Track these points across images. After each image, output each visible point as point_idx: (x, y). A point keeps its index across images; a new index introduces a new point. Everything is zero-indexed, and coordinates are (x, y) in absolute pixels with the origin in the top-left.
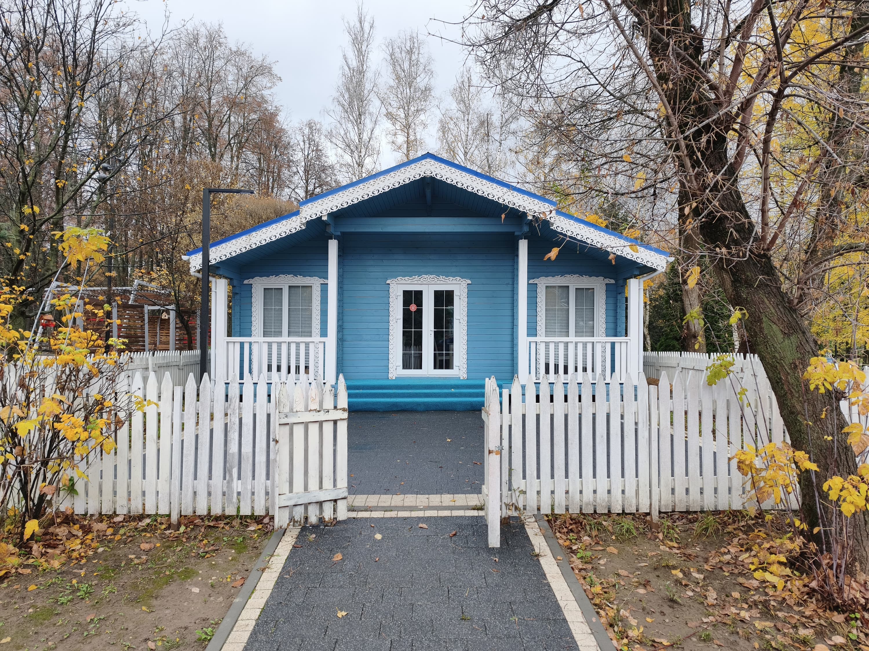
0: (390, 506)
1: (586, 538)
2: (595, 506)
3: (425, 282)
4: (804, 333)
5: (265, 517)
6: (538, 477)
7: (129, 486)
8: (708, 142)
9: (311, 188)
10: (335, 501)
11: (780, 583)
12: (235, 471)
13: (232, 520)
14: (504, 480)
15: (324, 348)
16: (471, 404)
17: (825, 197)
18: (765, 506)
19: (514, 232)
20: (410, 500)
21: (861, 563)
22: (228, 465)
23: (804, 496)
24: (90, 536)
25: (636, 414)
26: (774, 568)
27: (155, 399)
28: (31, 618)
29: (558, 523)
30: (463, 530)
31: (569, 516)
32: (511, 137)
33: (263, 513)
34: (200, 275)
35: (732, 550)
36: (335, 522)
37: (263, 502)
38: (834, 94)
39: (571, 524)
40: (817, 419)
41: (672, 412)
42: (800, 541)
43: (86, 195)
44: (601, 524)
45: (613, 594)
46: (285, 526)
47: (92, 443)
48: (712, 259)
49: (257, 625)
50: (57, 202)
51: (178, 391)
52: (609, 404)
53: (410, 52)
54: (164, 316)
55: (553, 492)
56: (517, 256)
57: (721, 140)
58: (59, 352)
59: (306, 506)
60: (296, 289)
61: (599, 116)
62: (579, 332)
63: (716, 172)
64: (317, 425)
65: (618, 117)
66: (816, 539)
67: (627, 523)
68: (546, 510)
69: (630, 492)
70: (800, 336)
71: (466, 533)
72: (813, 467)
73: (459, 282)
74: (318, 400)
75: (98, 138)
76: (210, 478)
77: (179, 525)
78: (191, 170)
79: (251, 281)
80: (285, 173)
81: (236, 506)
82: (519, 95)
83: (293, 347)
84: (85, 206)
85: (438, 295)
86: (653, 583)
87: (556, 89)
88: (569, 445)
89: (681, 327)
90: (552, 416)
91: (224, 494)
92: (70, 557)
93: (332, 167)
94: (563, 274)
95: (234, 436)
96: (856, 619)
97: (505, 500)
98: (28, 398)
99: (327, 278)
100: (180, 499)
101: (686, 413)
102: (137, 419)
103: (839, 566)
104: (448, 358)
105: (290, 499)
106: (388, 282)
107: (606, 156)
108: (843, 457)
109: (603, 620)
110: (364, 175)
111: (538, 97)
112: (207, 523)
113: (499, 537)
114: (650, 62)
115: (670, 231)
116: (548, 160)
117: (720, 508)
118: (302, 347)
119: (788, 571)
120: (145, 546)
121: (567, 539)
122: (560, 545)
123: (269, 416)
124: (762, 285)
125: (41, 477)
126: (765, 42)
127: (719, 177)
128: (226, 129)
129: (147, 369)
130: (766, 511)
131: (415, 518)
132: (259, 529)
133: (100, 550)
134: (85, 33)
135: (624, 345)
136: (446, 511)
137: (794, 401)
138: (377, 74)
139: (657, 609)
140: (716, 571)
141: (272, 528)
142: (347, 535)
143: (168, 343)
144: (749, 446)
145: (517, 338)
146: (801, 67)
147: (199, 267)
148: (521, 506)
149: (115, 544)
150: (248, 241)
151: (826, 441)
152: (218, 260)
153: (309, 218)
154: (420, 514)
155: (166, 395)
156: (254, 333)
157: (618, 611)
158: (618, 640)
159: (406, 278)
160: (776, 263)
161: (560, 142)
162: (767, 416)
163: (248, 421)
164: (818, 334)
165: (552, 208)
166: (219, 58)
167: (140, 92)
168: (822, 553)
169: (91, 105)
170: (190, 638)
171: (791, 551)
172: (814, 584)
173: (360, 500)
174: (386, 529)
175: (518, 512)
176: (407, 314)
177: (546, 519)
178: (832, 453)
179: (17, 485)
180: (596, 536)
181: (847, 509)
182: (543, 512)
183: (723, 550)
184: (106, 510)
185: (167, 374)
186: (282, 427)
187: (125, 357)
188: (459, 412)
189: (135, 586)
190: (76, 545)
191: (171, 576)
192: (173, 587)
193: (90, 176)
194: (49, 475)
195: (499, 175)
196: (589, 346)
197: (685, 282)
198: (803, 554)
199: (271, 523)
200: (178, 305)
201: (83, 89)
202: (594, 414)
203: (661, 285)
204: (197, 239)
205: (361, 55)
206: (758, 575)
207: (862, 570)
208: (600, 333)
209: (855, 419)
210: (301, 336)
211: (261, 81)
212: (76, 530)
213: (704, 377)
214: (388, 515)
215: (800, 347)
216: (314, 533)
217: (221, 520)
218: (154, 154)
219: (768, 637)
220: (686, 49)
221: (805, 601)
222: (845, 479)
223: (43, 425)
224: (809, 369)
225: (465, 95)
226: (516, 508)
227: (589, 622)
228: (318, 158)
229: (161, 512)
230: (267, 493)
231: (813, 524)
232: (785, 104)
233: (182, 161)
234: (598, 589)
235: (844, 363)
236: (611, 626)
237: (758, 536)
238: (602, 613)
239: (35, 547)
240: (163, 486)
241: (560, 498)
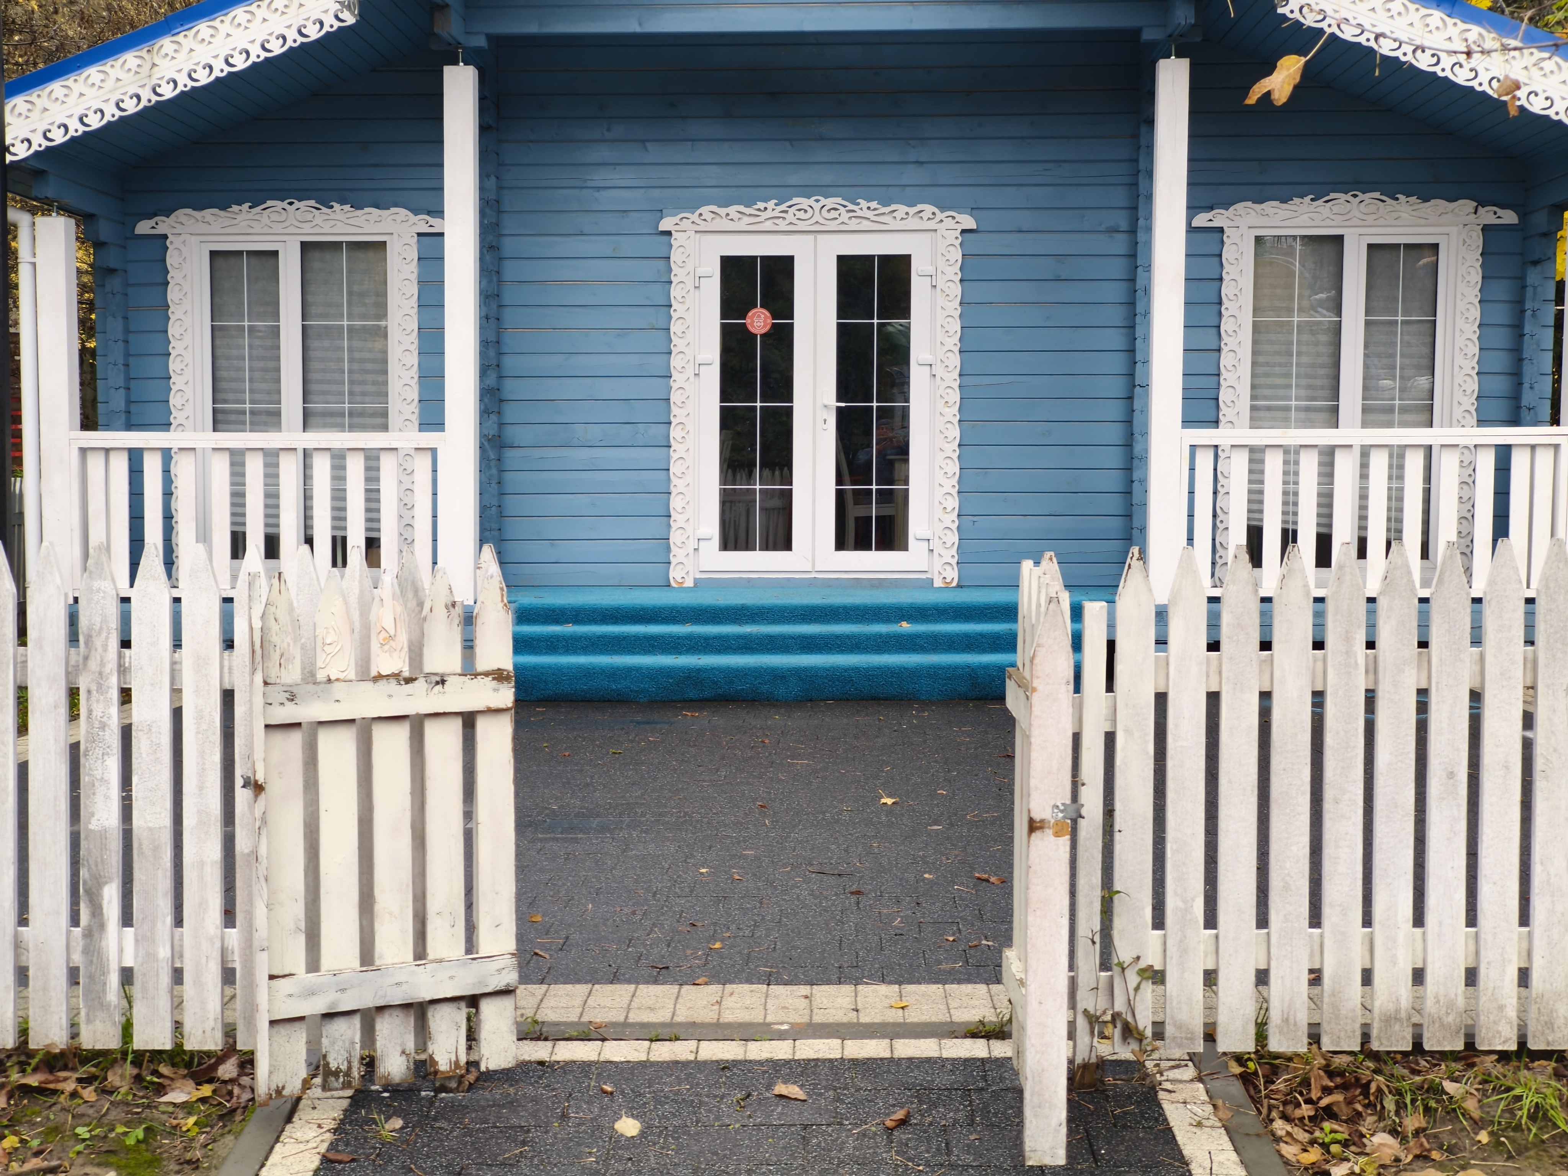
0: (671, 1025)
1: (1382, 1139)
2: (1417, 1026)
3: (802, 226)
5: (222, 1058)
6: (1211, 921)
10: (473, 1001)
12: (111, 895)
13: (106, 1070)
14: (1083, 931)
15: (435, 471)
16: (972, 673)
19: (1138, 31)
20: (743, 1001)
22: (84, 873)
29: (1280, 1085)
30: (934, 1105)
31: (1319, 1061)
33: (214, 1043)
36: (471, 1075)
37: (214, 1004)
39: (1327, 1091)
44: (1437, 1090)
46: (293, 1087)
52: (1482, 658)
55: (1262, 977)
56: (1150, 122)
59: (368, 1018)
60: (328, 255)
62: (1375, 411)
64: (401, 734)
67: (1536, 1087)
68: (1236, 1038)
71: (944, 1115)
73: (931, 225)
74: (403, 639)
76: (23, 918)
79: (163, 225)
81: (118, 1018)
83: (322, 467)
85: (853, 272)
88: (1328, 806)
91: (73, 977)
94: (1320, 191)
95: (103, 769)
97: (1086, 1001)
99: (438, 212)
104: (887, 511)
105: (311, 993)
106: (666, 224)
112: (15, 1076)
113: (1064, 1130)
118: (355, 468)
121: (1313, 1142)
122: (1287, 1163)
123: (228, 697)
131: (760, 1063)
132: (203, 1100)
135: (1544, 459)
136: (873, 1042)
141: (246, 1096)
142: (514, 1121)
145: (1145, 434)
148: (1144, 1022)
150: (145, 70)
152: (39, 143)
154: (781, 1050)
156: (177, 417)
159: (733, 210)
173: (561, 1001)
174: (658, 1102)
175: (1135, 1046)
176: (735, 345)
177: (1237, 1069)
180: (1417, 1132)
182: (1224, 1045)
186: (279, 737)
188: (926, 704)
196: (1414, 465)
199: (245, 1080)
202: (1423, 693)
208: (1458, 413)
210: (352, 428)
214: (664, 1052)
216: (397, 1113)
217: (65, 1068)
226: (1129, 1032)
230: (228, 976)
241: (1289, 995)
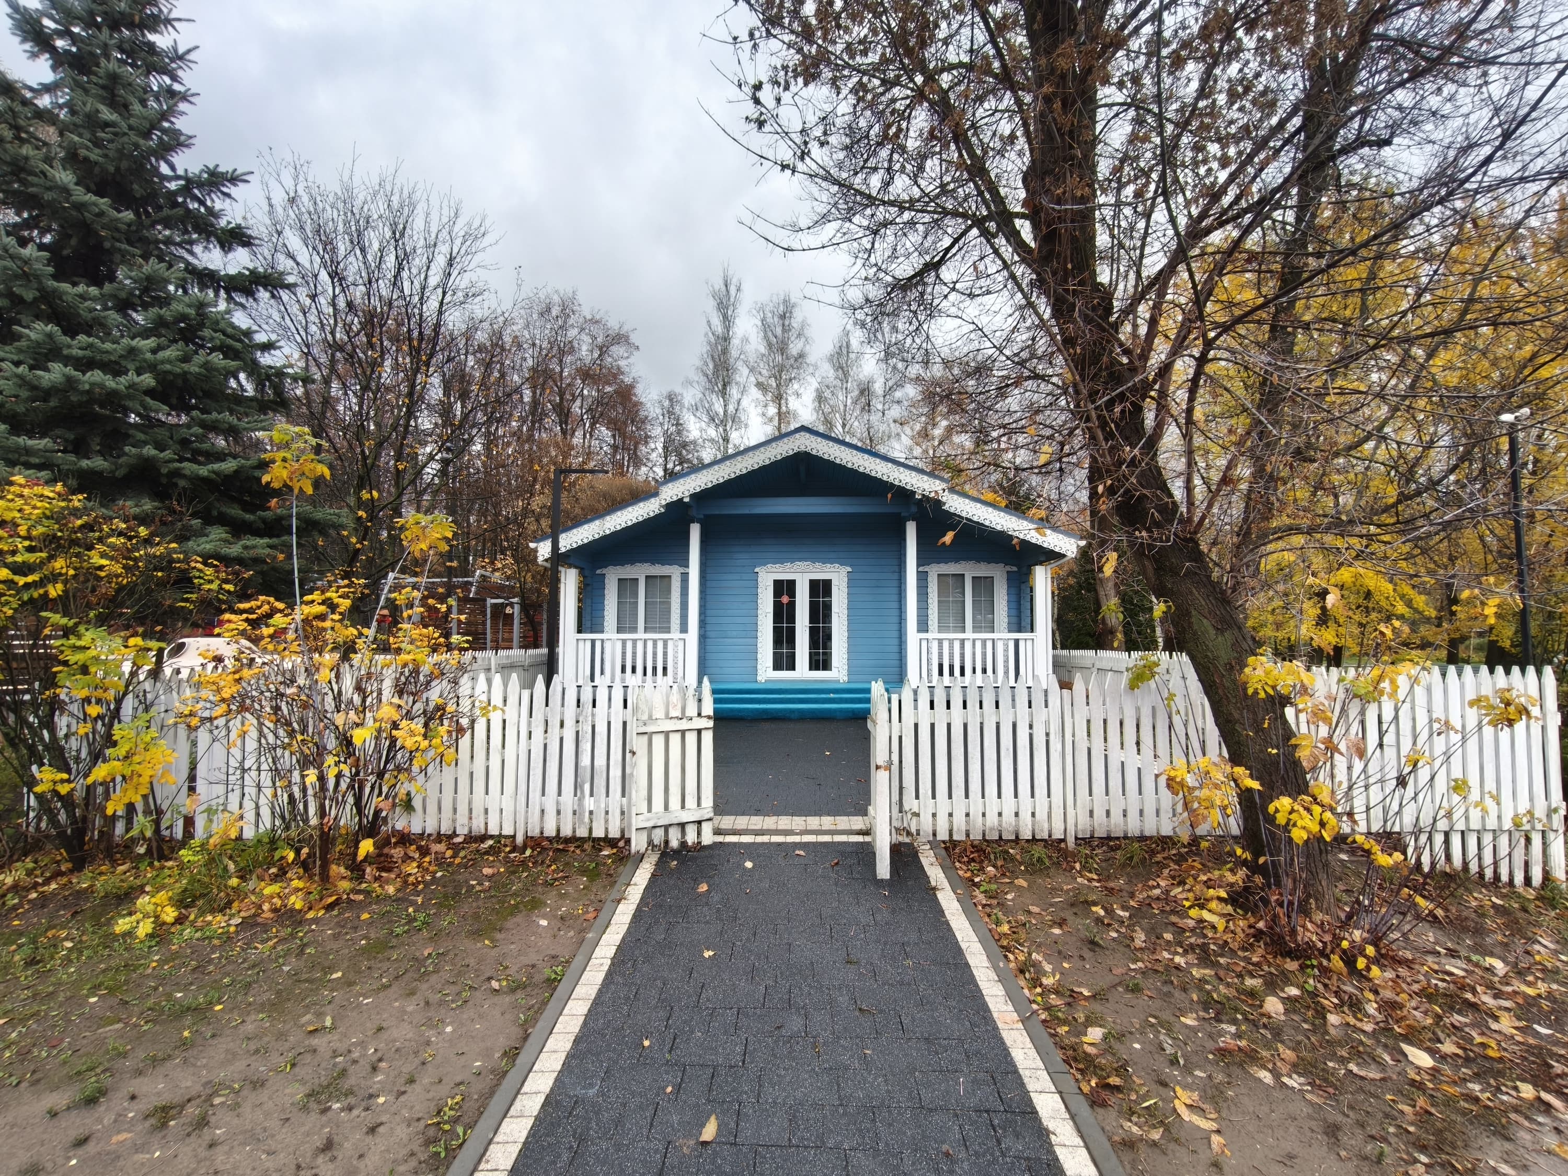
0: (761, 830)
1: (990, 868)
2: (1000, 831)
3: (798, 571)
4: (1240, 628)
5: (620, 840)
6: (934, 797)
7: (470, 803)
8: (1123, 412)
9: (670, 466)
10: (699, 823)
11: (1220, 924)
12: (587, 787)
13: (583, 843)
14: (894, 800)
15: (685, 646)
16: (855, 711)
17: (1259, 472)
18: (1201, 830)
19: (900, 513)
20: (784, 822)
21: (1317, 900)
22: (579, 779)
23: (1246, 820)
24: (427, 859)
25: (1047, 723)
26: (1213, 905)
27: (500, 703)
28: (363, 950)
29: (957, 850)
30: (847, 858)
31: (969, 843)
32: (895, 406)
33: (618, 835)
34: (548, 565)
35: (1163, 883)
36: (699, 847)
37: (618, 823)
38: (1265, 358)
39: (972, 852)
40: (1259, 729)
41: (1088, 721)
42: (1242, 873)
43: (427, 478)
44: (1007, 852)
45: (1023, 935)
46: (643, 850)
47: (431, 753)
48: (1131, 544)
49: (613, 964)
50: (397, 484)
51: (526, 694)
52: (1015, 712)
53: (783, 317)
54: (508, 610)
55: (951, 815)
56: (904, 540)
57: (1138, 410)
58: (398, 651)
59: (667, 828)
60: (653, 579)
61: (993, 382)
62: (977, 628)
63: (1133, 447)
64: (679, 735)
65: (1017, 384)
66: (1262, 870)
67: (1038, 851)
68: (943, 835)
69: (1042, 815)
70: (1236, 632)
71: (850, 861)
72: (1255, 785)
73: (838, 570)
74: (679, 706)
75: (441, 416)
76: (559, 794)
77: (525, 847)
78: (540, 448)
79: (604, 571)
80: (643, 449)
81: (588, 827)
82: (903, 360)
83: (650, 645)
84: (425, 490)
85: (814, 584)
86: (1070, 922)
87: (945, 352)
89: (1095, 621)
90: (949, 725)
91: (574, 813)
92: (405, 882)
93: (694, 442)
94: (957, 560)
95: (586, 746)
96: (1313, 967)
97: (895, 824)
98: (364, 701)
99: (688, 567)
100: (526, 818)
101: (1105, 721)
102: (480, 726)
103: (1291, 903)
104: (825, 658)
105: (649, 820)
106: (757, 570)
107: (1004, 427)
108: (1291, 774)
109: (1012, 965)
110: (730, 451)
111: (926, 363)
112: (555, 845)
113: (889, 867)
114: (1053, 322)
115: (1082, 511)
116: (938, 432)
117: (1147, 834)
118: (660, 645)
119: (1229, 909)
120: (487, 871)
121: (968, 870)
122: (960, 877)
123: (625, 723)
124: (1189, 573)
125: (376, 791)
126: (1183, 300)
127: (1136, 451)
128: (578, 402)
129: (489, 670)
130: (1201, 837)
131: (791, 843)
132: (614, 854)
133: (439, 874)
134: (432, 304)
135: (1029, 643)
136: (826, 836)
137: (1231, 707)
138: (745, 340)
139: (1076, 953)
140: (1144, 909)
141: (628, 853)
142: (712, 862)
143: (511, 640)
144: (1180, 761)
145: (906, 635)
146: (1225, 328)
147: (547, 556)
148: (913, 830)
149: (454, 868)
151: (1270, 754)
152: (569, 547)
153: (669, 500)
154: (797, 839)
155: (512, 699)
156: (606, 629)
157: (1030, 954)
158: (1030, 989)
159: (777, 566)
160: (1204, 547)
161: (950, 412)
162: (1200, 725)
163: (601, 729)
164: (1254, 628)
165: (944, 485)
166: (572, 326)
167: (488, 366)
168: (1270, 888)
169: (436, 380)
170: (538, 978)
171: (1231, 885)
172: (1261, 925)
173: (727, 822)
174: (758, 856)
175: (910, 838)
176: (778, 606)
177: (943, 846)
178: (1278, 769)
179: (351, 800)
180: (1001, 866)
181: (1299, 835)
182: (939, 837)
183: (1151, 883)
184: (445, 829)
185: (514, 676)
186: (640, 737)
187: (469, 655)
188: (840, 721)
189: (476, 916)
190: (412, 868)
191: (516, 906)
192: (519, 919)
193: (431, 457)
194: (385, 789)
195: (882, 449)
196: (989, 645)
197: (1100, 569)
198: (1246, 889)
199: (627, 848)
200: (523, 599)
201: (428, 365)
202: (998, 723)
203: (1071, 573)
204: (545, 523)
205: (727, 321)
206: (1193, 913)
207: (1318, 908)
208: (1002, 628)
209: (1304, 729)
210: (660, 633)
211: (617, 350)
212: (412, 851)
213: (1125, 678)
214: (760, 839)
215: (1235, 645)
216: (675, 859)
217: (571, 843)
218: (500, 432)
219: (1208, 987)
220: (1094, 309)
221: (1251, 945)
222: (1295, 800)
223: (379, 731)
224: (1247, 670)
225: (843, 361)
226: (909, 833)
227: (996, 968)
228: (679, 433)
229: (505, 832)
230: (623, 813)
231: (1257, 854)
232: (1209, 368)
233: (530, 438)
234: (1005, 928)
235: (1287, 663)
236: (1022, 972)
237: (1193, 867)
238: (1011, 957)
239: (368, 870)
240: (507, 803)
241: (959, 821)
